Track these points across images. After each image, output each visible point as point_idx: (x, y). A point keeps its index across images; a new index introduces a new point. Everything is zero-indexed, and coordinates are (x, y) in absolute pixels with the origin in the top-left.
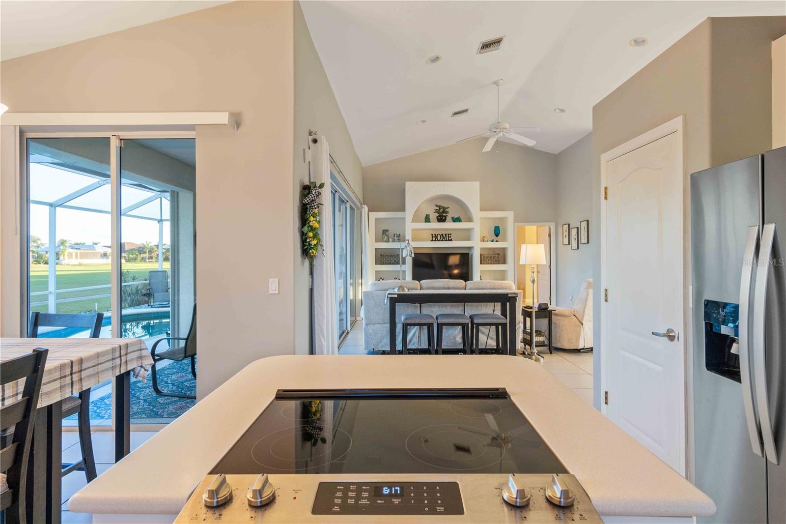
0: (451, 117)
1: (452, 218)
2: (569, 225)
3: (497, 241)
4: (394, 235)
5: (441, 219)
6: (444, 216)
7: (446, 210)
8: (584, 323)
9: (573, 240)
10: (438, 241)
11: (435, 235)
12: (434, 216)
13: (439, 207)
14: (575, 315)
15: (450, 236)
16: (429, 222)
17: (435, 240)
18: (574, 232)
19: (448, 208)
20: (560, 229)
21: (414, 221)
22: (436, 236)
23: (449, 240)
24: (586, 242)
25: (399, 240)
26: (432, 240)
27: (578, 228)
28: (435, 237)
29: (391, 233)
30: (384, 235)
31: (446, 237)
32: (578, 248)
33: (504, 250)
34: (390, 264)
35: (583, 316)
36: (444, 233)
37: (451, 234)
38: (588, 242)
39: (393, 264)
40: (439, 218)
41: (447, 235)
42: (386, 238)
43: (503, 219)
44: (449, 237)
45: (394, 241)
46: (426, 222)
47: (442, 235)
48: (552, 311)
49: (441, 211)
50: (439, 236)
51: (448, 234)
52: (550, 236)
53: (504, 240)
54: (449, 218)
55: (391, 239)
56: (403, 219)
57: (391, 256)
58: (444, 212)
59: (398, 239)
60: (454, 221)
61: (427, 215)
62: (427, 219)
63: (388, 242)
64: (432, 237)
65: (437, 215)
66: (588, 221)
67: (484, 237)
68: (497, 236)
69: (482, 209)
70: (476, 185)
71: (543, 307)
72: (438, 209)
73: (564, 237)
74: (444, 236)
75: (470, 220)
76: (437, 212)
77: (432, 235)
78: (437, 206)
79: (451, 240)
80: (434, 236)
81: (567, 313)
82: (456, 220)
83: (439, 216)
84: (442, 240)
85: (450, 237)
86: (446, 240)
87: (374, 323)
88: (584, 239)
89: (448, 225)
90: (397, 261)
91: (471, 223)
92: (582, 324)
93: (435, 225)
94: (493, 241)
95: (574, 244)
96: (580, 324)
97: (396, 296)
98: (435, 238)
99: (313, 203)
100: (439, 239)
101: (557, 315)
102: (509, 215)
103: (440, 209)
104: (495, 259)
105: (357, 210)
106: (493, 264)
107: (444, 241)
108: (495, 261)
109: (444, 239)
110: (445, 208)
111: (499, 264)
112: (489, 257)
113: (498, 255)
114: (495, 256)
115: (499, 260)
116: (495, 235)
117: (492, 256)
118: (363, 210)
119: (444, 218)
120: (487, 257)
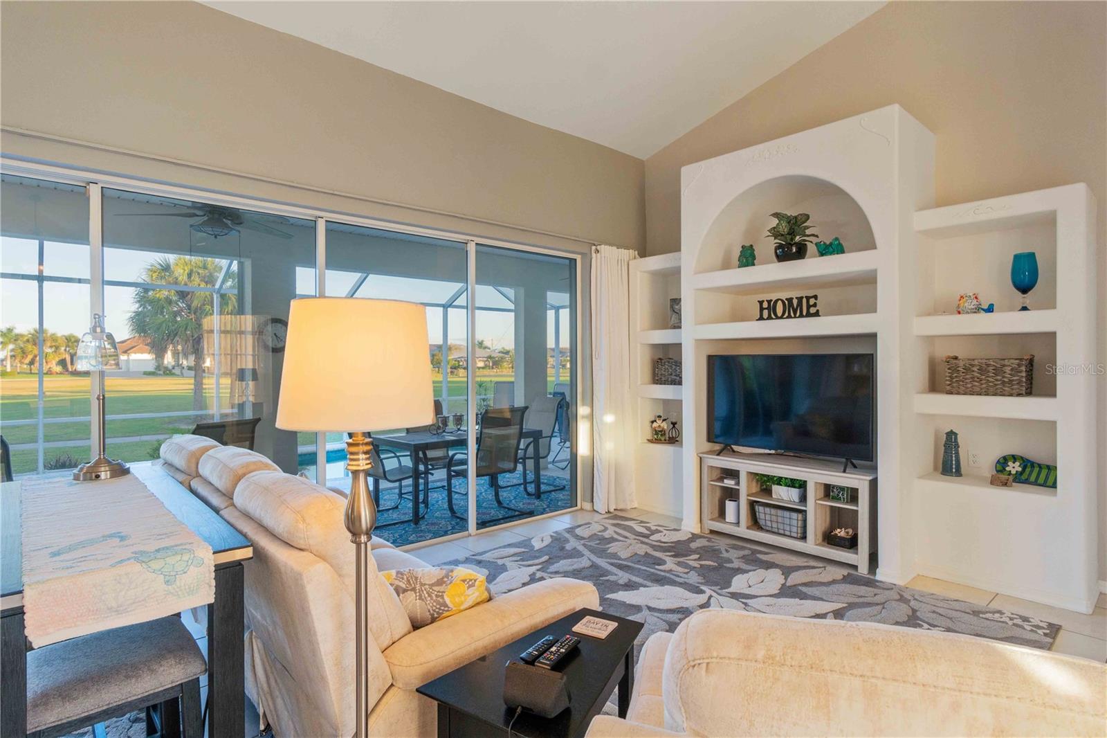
3: (1024, 309)
5: (789, 251)
6: (797, 242)
7: (802, 224)
10: (777, 318)
11: (769, 302)
12: (766, 246)
15: (812, 301)
17: (769, 318)
19: (806, 217)
22: (772, 307)
23: (809, 315)
26: (761, 318)
28: (768, 308)
31: (801, 307)
36: (794, 294)
37: (815, 297)
40: (782, 250)
41: (804, 301)
43: (1048, 222)
44: (809, 307)
47: (790, 300)
49: (784, 228)
50: (780, 304)
51: (808, 298)
53: (1050, 303)
54: (811, 248)
62: (748, 257)
64: (762, 309)
65: (775, 242)
68: (1024, 289)
74: (795, 302)
76: (775, 235)
77: (761, 303)
79: (817, 314)
80: (765, 305)
84: (789, 317)
85: (815, 305)
86: (801, 316)
89: (812, 267)
91: (872, 253)
93: (770, 272)
94: (1004, 309)
98: (768, 310)
100: (779, 314)
103: (784, 224)
104: (1004, 377)
105: (582, 258)
106: (995, 394)
107: (795, 317)
108: (1004, 383)
109: (795, 313)
110: (796, 217)
111: (1019, 395)
112: (975, 369)
113: (1017, 361)
114: (1004, 366)
115: (1024, 380)
116: (1014, 288)
117: (988, 365)
118: (596, 257)
119: (794, 250)
120: (968, 370)
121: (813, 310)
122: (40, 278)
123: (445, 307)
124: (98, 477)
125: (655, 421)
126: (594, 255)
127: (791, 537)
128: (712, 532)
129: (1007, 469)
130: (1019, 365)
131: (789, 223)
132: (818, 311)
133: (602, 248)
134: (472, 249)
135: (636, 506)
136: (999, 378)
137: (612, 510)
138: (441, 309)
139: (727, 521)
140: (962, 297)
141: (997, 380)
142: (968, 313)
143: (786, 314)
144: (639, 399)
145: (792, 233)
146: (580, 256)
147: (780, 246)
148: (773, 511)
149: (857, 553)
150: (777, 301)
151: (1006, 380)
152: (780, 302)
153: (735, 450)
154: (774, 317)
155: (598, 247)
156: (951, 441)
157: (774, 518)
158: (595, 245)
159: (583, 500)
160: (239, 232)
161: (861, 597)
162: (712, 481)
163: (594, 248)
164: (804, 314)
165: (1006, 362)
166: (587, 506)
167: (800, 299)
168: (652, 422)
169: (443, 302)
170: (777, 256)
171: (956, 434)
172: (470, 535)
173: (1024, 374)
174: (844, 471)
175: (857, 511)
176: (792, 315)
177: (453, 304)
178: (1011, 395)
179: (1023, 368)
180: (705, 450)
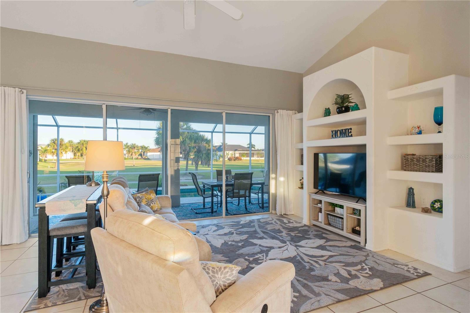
3: (439, 132)
5: (340, 110)
6: (345, 106)
7: (349, 98)
10: (338, 137)
12: (333, 108)
15: (350, 131)
16: (330, 115)
17: (335, 137)
19: (351, 95)
21: (309, 118)
22: (336, 132)
23: (349, 136)
26: (333, 138)
31: (345, 133)
37: (351, 129)
40: (338, 110)
46: (325, 116)
47: (342, 130)
49: (339, 101)
50: (339, 132)
51: (348, 129)
61: (327, 108)
62: (327, 113)
64: (333, 134)
65: (336, 106)
68: (439, 124)
74: (344, 131)
76: (336, 103)
77: (332, 131)
78: (337, 95)
79: (351, 136)
80: (334, 132)
84: (342, 137)
85: (351, 132)
86: (346, 136)
91: (363, 111)
93: (336, 118)
98: (335, 134)
104: (426, 163)
105: (272, 115)
106: (423, 171)
107: (344, 137)
108: (426, 166)
109: (344, 135)
110: (343, 96)
111: (432, 172)
112: (415, 160)
113: (432, 156)
114: (426, 158)
115: (434, 165)
116: (435, 123)
117: (420, 158)
118: (277, 114)
119: (344, 109)
120: (412, 160)
121: (350, 134)
122: (118, 129)
123: (251, 134)
124: (91, 185)
126: (276, 114)
127: (340, 229)
128: (314, 225)
129: (435, 206)
130: (432, 158)
131: (341, 98)
132: (352, 134)
133: (279, 111)
134: (224, 115)
135: (293, 213)
136: (424, 164)
137: (282, 214)
138: (249, 135)
139: (319, 221)
140: (412, 128)
141: (423, 165)
142: (414, 134)
144: (295, 171)
145: (343, 102)
146: (271, 114)
147: (338, 108)
148: (334, 218)
149: (360, 237)
150: (338, 130)
151: (427, 165)
153: (325, 192)
155: (278, 111)
156: (411, 192)
157: (334, 221)
158: (276, 110)
159: (272, 210)
160: (154, 113)
161: (348, 252)
162: (314, 204)
163: (276, 111)
165: (427, 157)
166: (273, 212)
167: (346, 130)
168: (300, 180)
169: (250, 132)
170: (337, 112)
171: (413, 189)
172: (223, 217)
173: (434, 162)
174: (357, 202)
175: (360, 219)
177: (253, 132)
178: (429, 172)
179: (434, 160)
180: (312, 192)
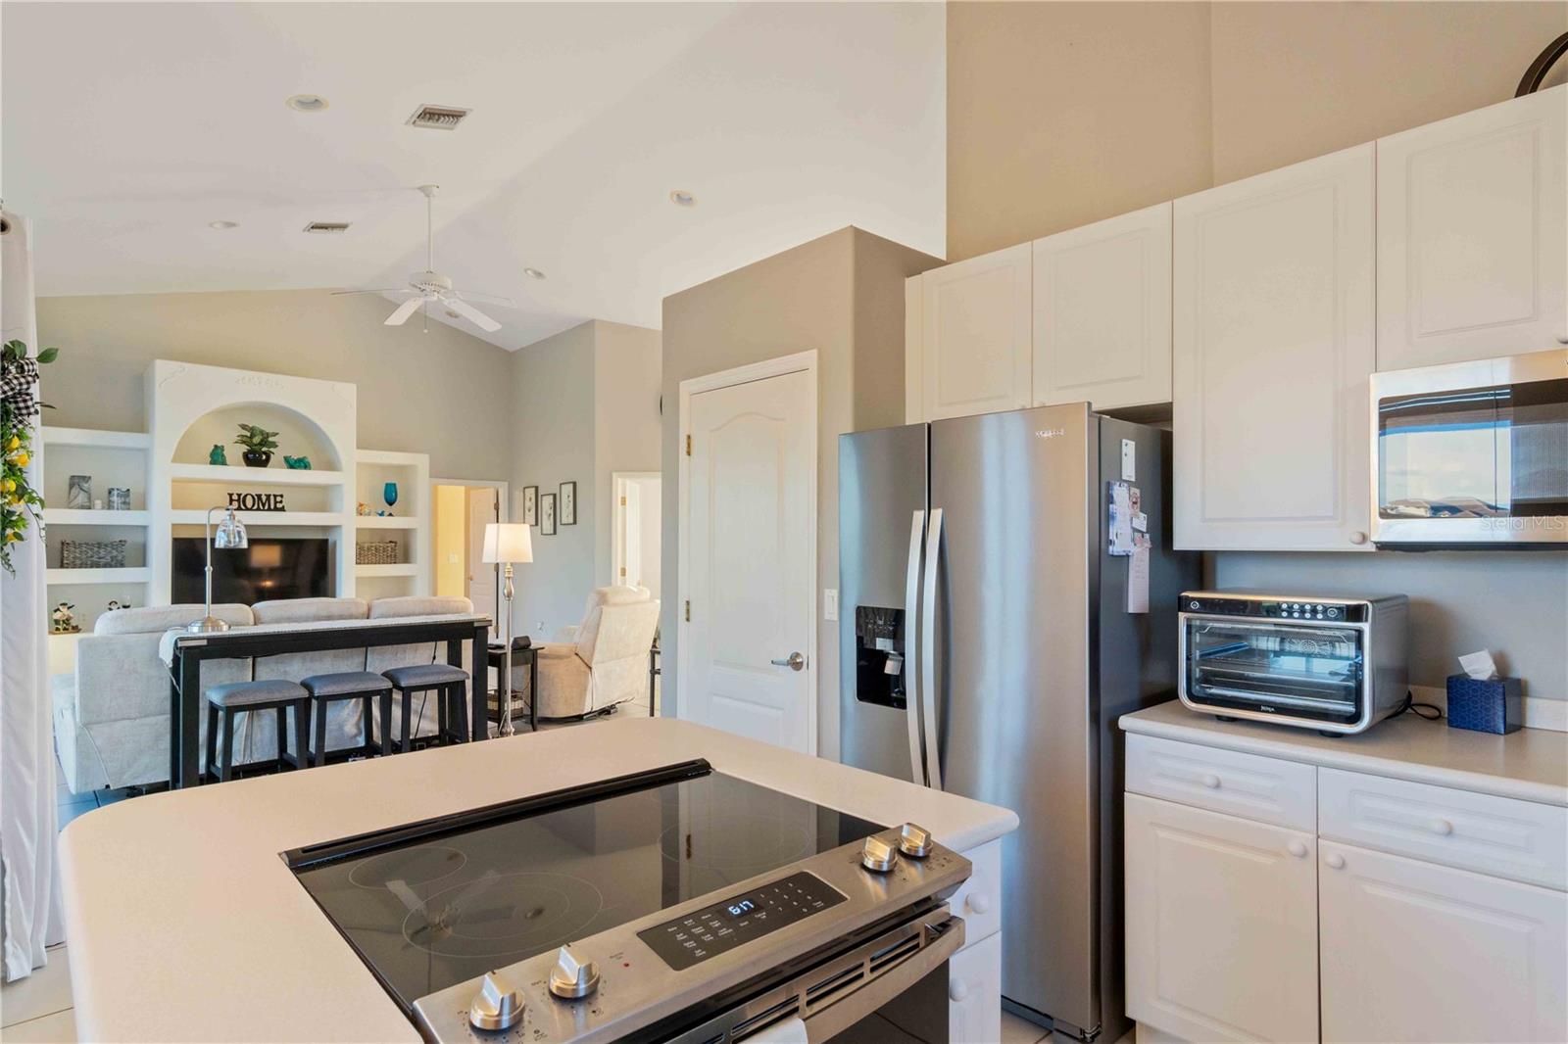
0: (304, 231)
1: (287, 459)
2: (537, 488)
3: (390, 515)
4: (110, 492)
5: (256, 458)
6: (265, 453)
7: (270, 439)
8: (593, 666)
9: (545, 517)
10: (247, 509)
11: (239, 495)
12: (235, 451)
13: (252, 430)
14: (576, 654)
15: (279, 499)
16: (224, 463)
17: (239, 509)
18: (547, 502)
19: (275, 434)
20: (518, 495)
21: (178, 458)
22: (241, 499)
23: (276, 509)
24: (572, 521)
25: (127, 505)
26: (231, 508)
27: (555, 495)
28: (238, 500)
29: (98, 485)
30: (75, 490)
31: (269, 502)
32: (555, 533)
33: (406, 533)
34: (97, 565)
35: (592, 655)
36: (263, 492)
37: (282, 496)
38: (575, 522)
39: (106, 566)
40: (250, 456)
41: (272, 498)
42: (81, 498)
43: (401, 469)
44: (276, 502)
45: (109, 506)
46: (211, 463)
47: (259, 496)
48: (536, 650)
49: (256, 440)
50: (249, 498)
51: (275, 496)
52: (497, 508)
53: (406, 513)
54: (277, 456)
55: (98, 503)
56: (145, 453)
57: (99, 545)
58: (264, 442)
59: (124, 503)
60: (292, 467)
61: (216, 446)
62: (217, 457)
63: (90, 508)
64: (231, 500)
65: (245, 448)
66: (575, 484)
67: (361, 505)
68: (391, 503)
69: (362, 445)
70: (349, 391)
71: (522, 643)
72: (249, 434)
73: (527, 511)
74: (264, 498)
75: (331, 465)
76: (244, 442)
77: (231, 495)
78: (244, 427)
79: (282, 509)
80: (235, 497)
81: (564, 651)
82: (293, 464)
83: (250, 452)
84: (258, 509)
85: (281, 502)
86: (269, 509)
87: (113, 717)
88: (566, 515)
89: (273, 476)
90: (120, 558)
91: (336, 473)
92: (590, 668)
93: (239, 473)
94: (382, 514)
95: (547, 525)
96: (587, 670)
97: (205, 642)
98: (239, 502)
99: (25, 401)
100: (249, 505)
101: (545, 657)
102: (421, 462)
103: (251, 437)
106: (383, 563)
107: (264, 510)
109: (264, 505)
110: (267, 434)
111: (395, 563)
113: (393, 544)
116: (386, 503)
119: (260, 458)
121: (278, 505)
125: (58, 610)
131: (262, 436)
132: (282, 506)
141: (383, 555)
143: (256, 507)
145: (260, 444)
147: (248, 454)
150: (246, 496)
151: (388, 555)
152: (249, 497)
154: (243, 507)
164: (272, 507)
167: (268, 496)
168: (55, 611)
170: (246, 461)
176: (261, 507)
178: (390, 563)
